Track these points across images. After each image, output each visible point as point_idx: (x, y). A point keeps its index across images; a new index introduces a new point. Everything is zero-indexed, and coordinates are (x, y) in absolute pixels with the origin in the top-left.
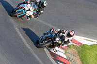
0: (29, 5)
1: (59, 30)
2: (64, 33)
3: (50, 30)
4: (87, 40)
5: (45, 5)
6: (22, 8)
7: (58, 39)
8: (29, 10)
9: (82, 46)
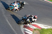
0: (16, 4)
1: (29, 15)
2: (32, 17)
3: (25, 16)
4: (45, 26)
5: (24, 4)
6: (12, 5)
7: (28, 20)
8: (16, 6)
9: (42, 29)
